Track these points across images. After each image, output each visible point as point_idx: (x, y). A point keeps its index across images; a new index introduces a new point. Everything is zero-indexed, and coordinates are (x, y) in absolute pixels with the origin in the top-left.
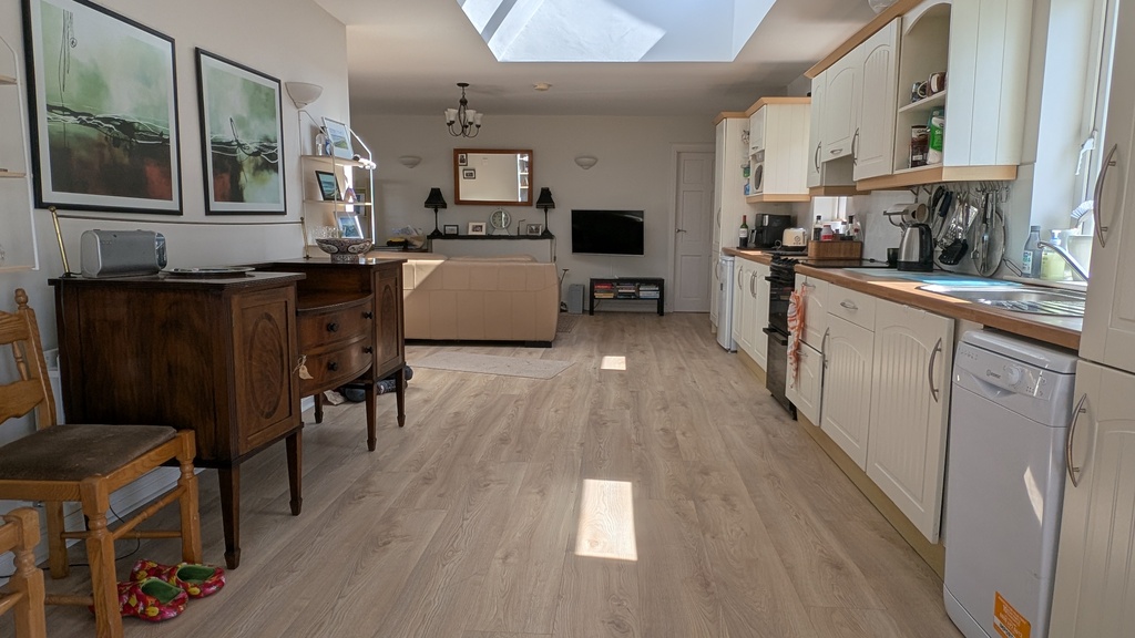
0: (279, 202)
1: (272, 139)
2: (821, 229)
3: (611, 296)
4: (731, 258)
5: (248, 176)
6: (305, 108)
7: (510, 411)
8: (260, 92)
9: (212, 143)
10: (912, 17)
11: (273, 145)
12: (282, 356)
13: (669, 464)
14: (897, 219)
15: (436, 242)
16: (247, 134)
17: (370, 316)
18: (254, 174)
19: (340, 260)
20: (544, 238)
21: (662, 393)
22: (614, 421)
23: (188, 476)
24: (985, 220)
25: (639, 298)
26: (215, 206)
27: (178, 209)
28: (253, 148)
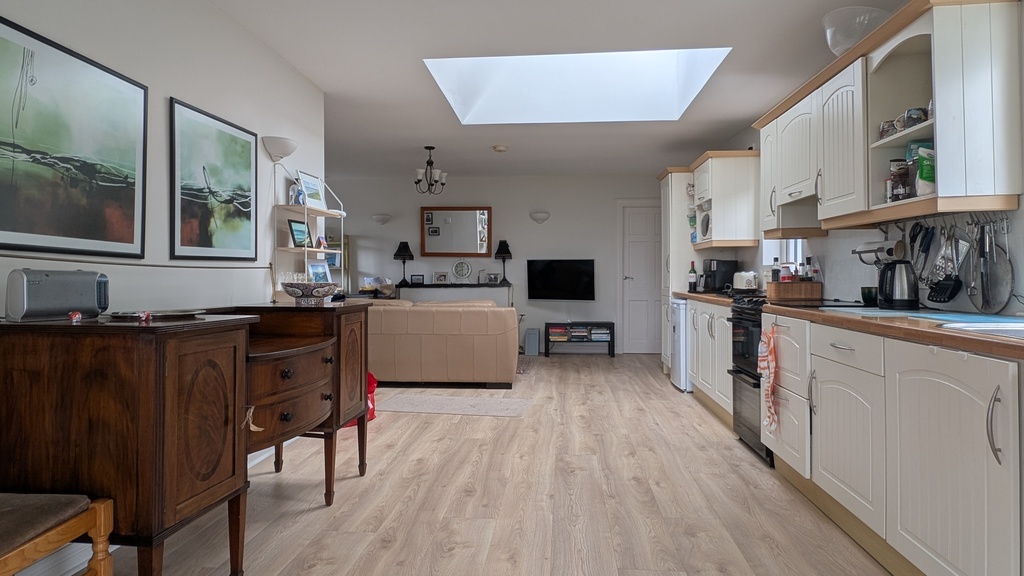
0: (249, 249)
1: (246, 189)
2: (779, 271)
3: (565, 339)
4: (684, 301)
5: (219, 222)
6: (281, 161)
7: (474, 457)
8: (236, 143)
9: (182, 189)
10: (878, 56)
11: (247, 194)
12: (227, 407)
13: (648, 521)
14: (872, 257)
15: (403, 290)
16: (220, 183)
17: (330, 361)
18: (225, 221)
19: (304, 303)
20: (503, 286)
21: (627, 437)
22: (581, 469)
23: (101, 556)
24: (982, 253)
25: (591, 341)
26: (180, 250)
27: (139, 252)
28: (225, 196)
